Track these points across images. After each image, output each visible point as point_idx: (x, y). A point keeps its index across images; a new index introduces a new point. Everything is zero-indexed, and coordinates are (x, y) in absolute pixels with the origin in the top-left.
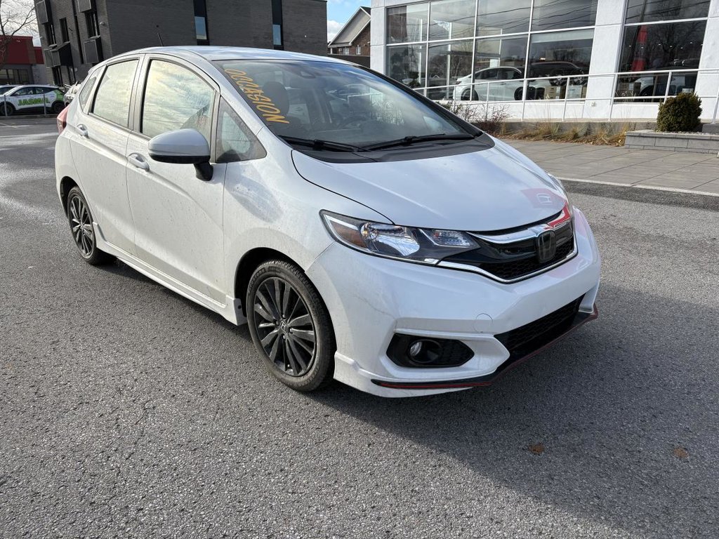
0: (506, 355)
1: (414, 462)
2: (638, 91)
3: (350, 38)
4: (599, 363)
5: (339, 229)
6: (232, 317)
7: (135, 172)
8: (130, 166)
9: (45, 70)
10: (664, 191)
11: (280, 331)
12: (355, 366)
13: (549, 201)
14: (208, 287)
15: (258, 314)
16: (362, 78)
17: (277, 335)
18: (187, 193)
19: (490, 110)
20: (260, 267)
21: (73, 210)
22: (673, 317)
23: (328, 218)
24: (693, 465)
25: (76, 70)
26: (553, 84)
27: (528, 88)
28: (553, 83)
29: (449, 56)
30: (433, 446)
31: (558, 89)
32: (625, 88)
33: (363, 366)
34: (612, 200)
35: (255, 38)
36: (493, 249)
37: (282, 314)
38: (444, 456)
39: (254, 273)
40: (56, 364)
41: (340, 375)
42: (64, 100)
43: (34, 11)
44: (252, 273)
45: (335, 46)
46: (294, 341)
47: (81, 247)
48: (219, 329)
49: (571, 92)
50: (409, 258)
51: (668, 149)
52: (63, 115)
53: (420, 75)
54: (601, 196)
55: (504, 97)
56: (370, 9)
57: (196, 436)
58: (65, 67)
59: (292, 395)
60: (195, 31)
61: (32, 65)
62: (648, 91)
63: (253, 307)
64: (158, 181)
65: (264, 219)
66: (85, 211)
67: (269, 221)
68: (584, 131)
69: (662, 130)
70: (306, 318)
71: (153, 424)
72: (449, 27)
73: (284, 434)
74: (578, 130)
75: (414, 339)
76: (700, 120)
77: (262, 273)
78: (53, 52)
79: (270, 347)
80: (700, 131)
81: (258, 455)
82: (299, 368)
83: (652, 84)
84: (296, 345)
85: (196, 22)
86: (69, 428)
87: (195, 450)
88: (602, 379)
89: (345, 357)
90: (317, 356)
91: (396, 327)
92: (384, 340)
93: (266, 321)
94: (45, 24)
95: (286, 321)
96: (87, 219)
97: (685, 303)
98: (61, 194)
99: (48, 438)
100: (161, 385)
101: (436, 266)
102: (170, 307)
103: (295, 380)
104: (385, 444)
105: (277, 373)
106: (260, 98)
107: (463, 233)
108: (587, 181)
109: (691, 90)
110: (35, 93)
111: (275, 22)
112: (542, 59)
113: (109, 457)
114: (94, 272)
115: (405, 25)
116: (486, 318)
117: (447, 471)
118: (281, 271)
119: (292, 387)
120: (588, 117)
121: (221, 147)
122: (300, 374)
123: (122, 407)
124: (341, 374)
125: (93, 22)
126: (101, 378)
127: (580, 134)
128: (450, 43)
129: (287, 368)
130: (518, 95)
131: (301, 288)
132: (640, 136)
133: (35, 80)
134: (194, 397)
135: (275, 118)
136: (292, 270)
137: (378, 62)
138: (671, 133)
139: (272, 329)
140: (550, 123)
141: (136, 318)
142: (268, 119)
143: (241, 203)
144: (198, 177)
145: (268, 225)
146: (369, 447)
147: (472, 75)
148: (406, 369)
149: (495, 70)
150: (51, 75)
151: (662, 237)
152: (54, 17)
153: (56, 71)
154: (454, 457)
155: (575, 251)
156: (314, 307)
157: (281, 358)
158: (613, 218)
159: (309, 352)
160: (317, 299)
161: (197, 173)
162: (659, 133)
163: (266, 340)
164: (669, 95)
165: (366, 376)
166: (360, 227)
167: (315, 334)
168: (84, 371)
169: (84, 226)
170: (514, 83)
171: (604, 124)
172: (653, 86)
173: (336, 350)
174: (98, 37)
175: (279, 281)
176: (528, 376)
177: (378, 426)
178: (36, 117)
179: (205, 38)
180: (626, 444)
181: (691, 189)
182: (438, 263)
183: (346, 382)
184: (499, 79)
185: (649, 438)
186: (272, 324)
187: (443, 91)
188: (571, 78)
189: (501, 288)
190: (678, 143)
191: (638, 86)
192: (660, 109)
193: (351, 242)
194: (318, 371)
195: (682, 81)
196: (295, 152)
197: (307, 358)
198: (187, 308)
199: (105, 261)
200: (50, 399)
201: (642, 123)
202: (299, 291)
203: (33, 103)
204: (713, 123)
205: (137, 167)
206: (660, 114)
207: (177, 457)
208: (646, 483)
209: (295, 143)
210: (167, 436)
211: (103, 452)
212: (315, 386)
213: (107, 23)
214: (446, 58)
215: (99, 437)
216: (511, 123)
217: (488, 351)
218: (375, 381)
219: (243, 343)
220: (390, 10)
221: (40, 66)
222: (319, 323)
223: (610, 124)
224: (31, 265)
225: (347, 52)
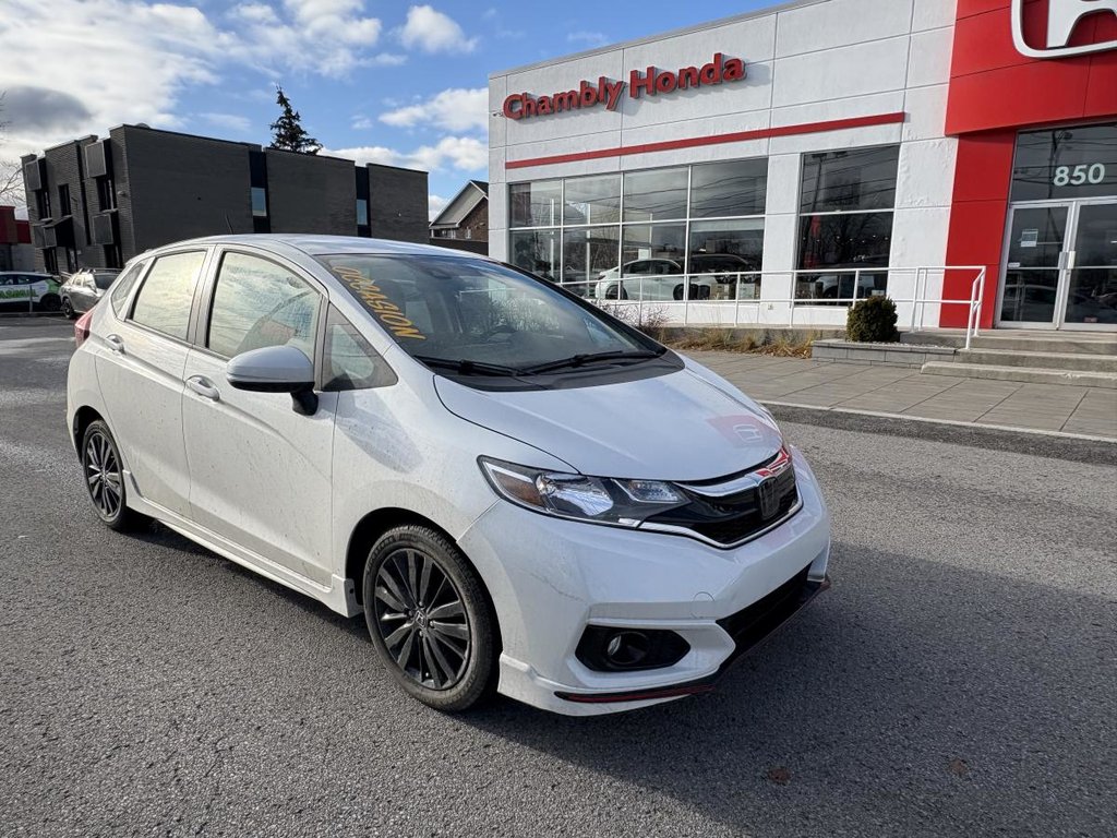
0: (729, 646)
1: (619, 808)
2: (820, 292)
3: (457, 218)
4: (836, 647)
5: (506, 483)
6: (340, 606)
7: (196, 401)
8: (188, 393)
9: (33, 253)
10: (870, 416)
11: (416, 625)
12: (531, 673)
13: (757, 437)
14: (303, 563)
15: (380, 601)
16: (485, 271)
17: (409, 631)
18: (277, 432)
19: (645, 312)
20: (387, 535)
21: (92, 453)
22: (912, 580)
23: (490, 467)
24: (977, 783)
25: (79, 253)
26: (720, 282)
27: (691, 285)
28: (720, 280)
29: (588, 244)
30: (641, 781)
31: (727, 287)
32: (805, 289)
33: (542, 674)
34: (811, 428)
35: (332, 215)
36: (703, 502)
37: (419, 600)
38: (658, 796)
39: (377, 543)
40: (72, 686)
41: (506, 687)
42: (60, 293)
43: (21, 173)
44: (374, 543)
45: (438, 227)
46: (437, 640)
47: (100, 505)
48: (316, 622)
49: (742, 292)
50: (599, 519)
51: (861, 362)
52: (85, 322)
53: (552, 267)
54: (795, 422)
55: (660, 296)
56: (487, 184)
57: (301, 788)
58: (64, 249)
59: (434, 717)
60: (251, 205)
61: (11, 244)
62: (832, 292)
63: (373, 591)
64: (232, 414)
65: (395, 468)
66: (111, 453)
67: (403, 471)
68: (762, 339)
69: (854, 340)
70: (456, 607)
71: (232, 775)
72: (586, 209)
73: (429, 778)
74: (755, 338)
75: (613, 632)
76: (896, 328)
77: (390, 543)
78: (46, 228)
79: (398, 648)
80: (898, 341)
81: (394, 814)
82: (443, 679)
83: (836, 284)
84: (439, 643)
85: (253, 194)
86: (103, 787)
87: (300, 812)
88: (844, 671)
89: (516, 661)
90: (472, 660)
91: (589, 617)
92: (572, 634)
93: (392, 611)
94: (36, 191)
95: (425, 611)
96: (114, 465)
97: (920, 560)
98: (75, 429)
99: (71, 807)
100: (238, 712)
101: (637, 529)
102: (239, 591)
103: (437, 696)
104: (575, 784)
105: (410, 686)
106: (383, 305)
107: (668, 483)
108: (776, 403)
109: (882, 292)
110: (16, 283)
111: (360, 196)
112: (702, 250)
113: (169, 832)
114: (120, 542)
115: (529, 203)
116: (705, 598)
117: (666, 818)
118: (420, 540)
119: (433, 706)
120: (765, 322)
121: (331, 372)
122: (444, 687)
123: (182, 750)
124: (509, 685)
125: (108, 190)
126: (145, 706)
127: (759, 343)
128: (590, 227)
129: (424, 679)
130: (678, 294)
131: (448, 564)
132: (829, 347)
133: (14, 263)
134: (290, 727)
135: (406, 333)
136: (436, 539)
137: (499, 249)
138: (865, 344)
139: (402, 622)
140: (721, 330)
141: (189, 609)
142: (397, 334)
143: (362, 447)
144: (294, 410)
145: (400, 477)
146: (553, 789)
147: (619, 267)
148: (602, 674)
149: (647, 263)
150: (41, 259)
151: (879, 475)
152: (50, 182)
153: (49, 255)
154: (672, 796)
155: (800, 502)
156: (468, 590)
157: (416, 663)
158: (816, 451)
159: (460, 654)
160: (473, 579)
161: (295, 404)
162: (851, 343)
163: (392, 639)
164: (858, 297)
165: (547, 687)
166: (535, 478)
167: (470, 628)
168: (117, 696)
169: (107, 476)
170: (673, 280)
171: (785, 331)
172: (837, 287)
173: (501, 650)
174: (114, 210)
175: (415, 554)
176: (750, 671)
177: (561, 757)
178: (17, 316)
179: (265, 214)
180: (890, 760)
181: (899, 413)
182: (640, 525)
183: (517, 696)
184: (652, 273)
185: (916, 749)
186: (402, 616)
187: (581, 287)
188: (742, 275)
189: (720, 555)
190: (874, 356)
191: (820, 286)
192: (850, 314)
193: (523, 499)
194: (473, 681)
195: (871, 281)
196: (438, 377)
197: (456, 663)
198: (265, 591)
199: (137, 526)
200: (68, 742)
201: (829, 331)
202: (447, 568)
203: (13, 296)
204: (912, 332)
205: (200, 394)
206: (850, 320)
207: (274, 826)
208: (925, 813)
209: (436, 365)
210: (255, 793)
211: (159, 824)
212: (468, 704)
213: (128, 192)
214: (584, 246)
215: (151, 801)
216: (671, 329)
217: (710, 643)
218: (559, 695)
219: (354, 641)
220: (514, 187)
221: (24, 246)
222: (476, 613)
223: (791, 331)
224: (22, 534)
225: (453, 236)
